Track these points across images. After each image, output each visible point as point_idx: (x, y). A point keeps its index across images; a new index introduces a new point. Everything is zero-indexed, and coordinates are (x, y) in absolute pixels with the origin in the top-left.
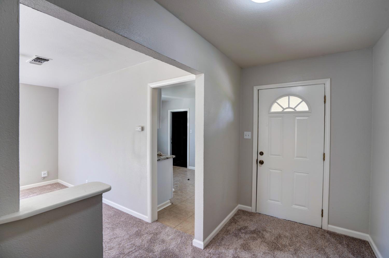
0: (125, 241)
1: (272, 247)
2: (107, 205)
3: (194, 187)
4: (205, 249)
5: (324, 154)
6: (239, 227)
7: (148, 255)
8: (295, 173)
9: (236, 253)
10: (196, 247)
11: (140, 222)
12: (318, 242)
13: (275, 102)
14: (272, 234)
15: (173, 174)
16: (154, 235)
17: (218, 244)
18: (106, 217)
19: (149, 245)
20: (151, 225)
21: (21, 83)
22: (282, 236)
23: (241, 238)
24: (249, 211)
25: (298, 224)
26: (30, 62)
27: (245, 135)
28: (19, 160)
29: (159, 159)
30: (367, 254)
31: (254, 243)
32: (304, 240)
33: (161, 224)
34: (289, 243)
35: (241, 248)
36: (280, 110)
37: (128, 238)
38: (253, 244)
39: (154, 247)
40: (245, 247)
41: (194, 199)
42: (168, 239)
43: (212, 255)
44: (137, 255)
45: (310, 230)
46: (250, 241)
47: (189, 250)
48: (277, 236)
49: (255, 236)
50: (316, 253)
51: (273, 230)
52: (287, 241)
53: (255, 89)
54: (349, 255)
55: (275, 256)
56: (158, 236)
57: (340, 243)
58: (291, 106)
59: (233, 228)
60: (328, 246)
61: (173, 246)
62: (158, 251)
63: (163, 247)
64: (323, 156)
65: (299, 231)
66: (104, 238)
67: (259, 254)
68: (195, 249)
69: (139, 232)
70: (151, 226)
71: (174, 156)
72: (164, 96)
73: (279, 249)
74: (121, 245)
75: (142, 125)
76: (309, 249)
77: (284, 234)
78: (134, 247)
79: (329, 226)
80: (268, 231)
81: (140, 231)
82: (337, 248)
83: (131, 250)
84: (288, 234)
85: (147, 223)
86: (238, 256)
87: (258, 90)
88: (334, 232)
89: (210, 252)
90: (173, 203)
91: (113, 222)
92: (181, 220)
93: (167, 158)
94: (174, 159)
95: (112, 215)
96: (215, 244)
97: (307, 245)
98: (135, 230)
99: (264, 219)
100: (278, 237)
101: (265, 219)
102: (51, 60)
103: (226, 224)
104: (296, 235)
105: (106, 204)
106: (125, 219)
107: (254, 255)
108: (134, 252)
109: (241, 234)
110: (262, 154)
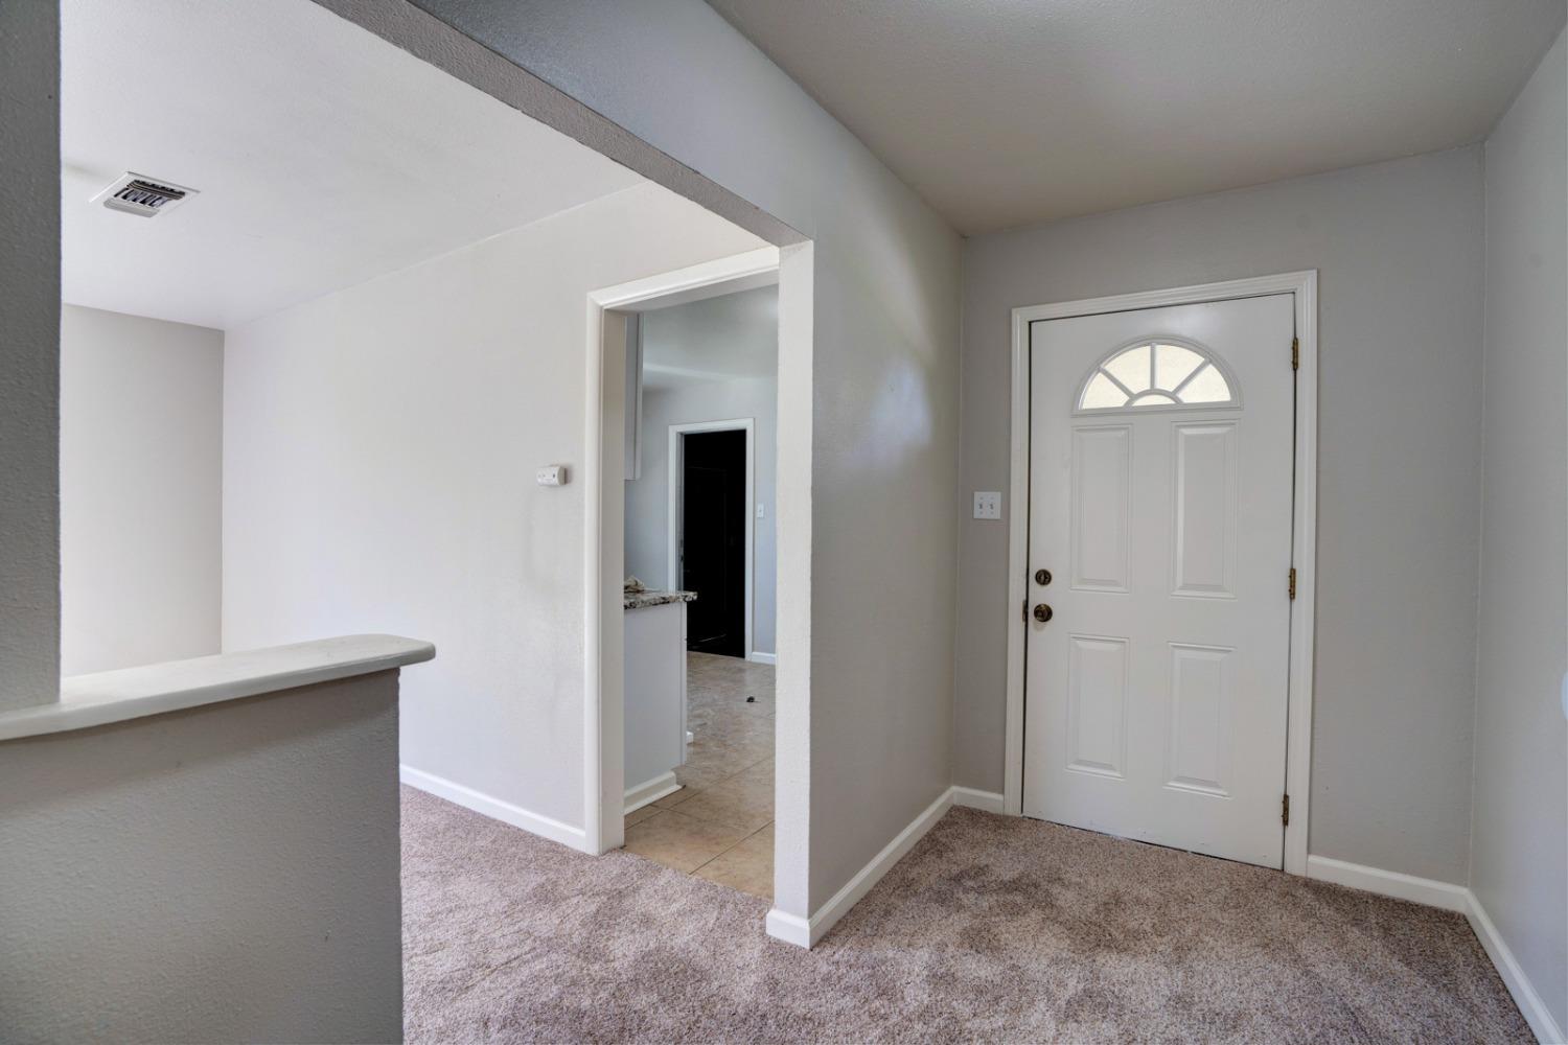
0: (494, 919)
1: (1087, 938)
2: (420, 792)
3: (773, 725)
4: (817, 950)
5: (1293, 573)
6: (955, 870)
7: (585, 972)
8: (1177, 651)
9: (941, 962)
10: (779, 940)
11: (555, 853)
12: (1269, 920)
13: (1099, 371)
14: (1086, 894)
15: (688, 681)
16: (609, 899)
17: (868, 931)
18: (415, 835)
19: (590, 933)
20: (596, 864)
21: (68, 305)
22: (1126, 898)
23: (960, 908)
24: (991, 811)
25: (1191, 855)
26: (107, 204)
27: (976, 507)
28: (57, 491)
29: (632, 600)
30: (1460, 960)
31: (1015, 924)
32: (1213, 912)
33: (637, 857)
34: (1154, 924)
35: (961, 944)
36: (1118, 400)
37: (506, 909)
38: (1012, 929)
39: (611, 942)
40: (979, 940)
41: (773, 770)
42: (663, 912)
43: (843, 970)
44: (542, 970)
45: (1235, 877)
46: (997, 919)
47: (752, 952)
48: (1105, 899)
49: (1019, 899)
50: (1260, 957)
51: (1092, 880)
52: (1144, 919)
53: (1018, 317)
54: (1390, 965)
55: (1100, 971)
56: (627, 903)
57: (1356, 922)
58: (1159, 386)
59: (932, 872)
60: (1306, 935)
61: (686, 938)
62: (624, 955)
63: (648, 940)
64: (1289, 579)
65: (1191, 881)
66: (405, 911)
67: (1034, 965)
68: (777, 950)
69: (549, 888)
70: (597, 867)
71: (692, 595)
72: (653, 366)
73: (1111, 945)
74: (476, 937)
75: (565, 461)
76: (1233, 943)
77: (1135, 893)
78: (528, 941)
79: (1313, 859)
80: (1070, 884)
81: (555, 884)
82: (1343, 939)
83: (516, 951)
84: (1149, 894)
85: (582, 857)
86: (949, 973)
87: (1030, 323)
88: (1331, 885)
89: (836, 956)
90: (689, 785)
91: (444, 853)
92: (717, 844)
93: (665, 601)
94: (691, 605)
95: (441, 827)
96: (858, 930)
97: (1224, 932)
98: (536, 880)
99: (1053, 838)
100: (1108, 903)
101: (1057, 840)
102: (194, 193)
103: (903, 858)
104: (1181, 894)
105: (414, 788)
106: (494, 842)
107: (1013, 967)
108: (528, 961)
109: (961, 895)
110: (1046, 578)
